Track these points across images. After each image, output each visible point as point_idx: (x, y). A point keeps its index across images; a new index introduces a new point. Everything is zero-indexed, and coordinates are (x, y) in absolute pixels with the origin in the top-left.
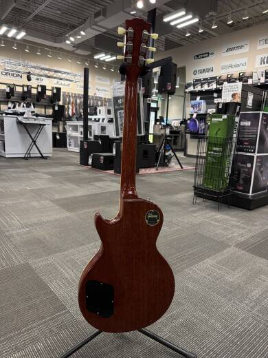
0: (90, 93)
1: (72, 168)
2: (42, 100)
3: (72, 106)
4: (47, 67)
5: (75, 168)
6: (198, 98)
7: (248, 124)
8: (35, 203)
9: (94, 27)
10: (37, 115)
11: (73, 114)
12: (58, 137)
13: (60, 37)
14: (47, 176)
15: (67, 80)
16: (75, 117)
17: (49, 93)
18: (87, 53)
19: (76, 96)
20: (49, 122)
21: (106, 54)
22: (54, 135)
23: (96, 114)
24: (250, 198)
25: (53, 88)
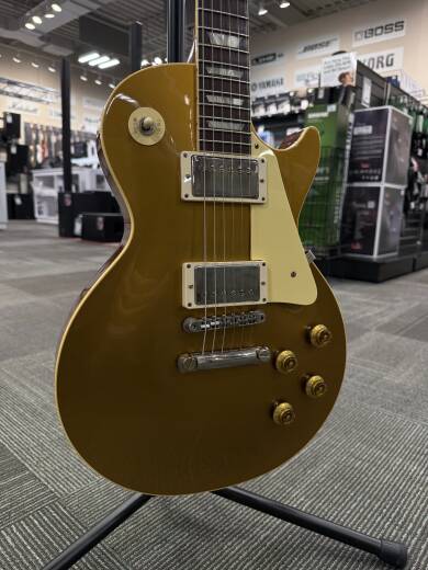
0: (75, 126)
3: (43, 148)
6: (261, 129)
7: (368, 130)
11: (45, 159)
12: (18, 201)
16: (48, 162)
18: (65, 53)
19: (48, 132)
21: (101, 54)
22: (10, 198)
24: (375, 262)
25: (5, 114)
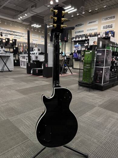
1: (23, 75)
2: (8, 45)
3: (22, 48)
4: (10, 30)
5: (25, 75)
6: (78, 44)
7: (100, 54)
8: (8, 91)
9: (31, 12)
10: (6, 52)
11: (22, 51)
13: (15, 16)
14: (12, 79)
15: (19, 36)
17: (11, 42)
18: (28, 24)
20: (12, 55)
23: (33, 51)
24: (102, 85)
